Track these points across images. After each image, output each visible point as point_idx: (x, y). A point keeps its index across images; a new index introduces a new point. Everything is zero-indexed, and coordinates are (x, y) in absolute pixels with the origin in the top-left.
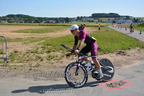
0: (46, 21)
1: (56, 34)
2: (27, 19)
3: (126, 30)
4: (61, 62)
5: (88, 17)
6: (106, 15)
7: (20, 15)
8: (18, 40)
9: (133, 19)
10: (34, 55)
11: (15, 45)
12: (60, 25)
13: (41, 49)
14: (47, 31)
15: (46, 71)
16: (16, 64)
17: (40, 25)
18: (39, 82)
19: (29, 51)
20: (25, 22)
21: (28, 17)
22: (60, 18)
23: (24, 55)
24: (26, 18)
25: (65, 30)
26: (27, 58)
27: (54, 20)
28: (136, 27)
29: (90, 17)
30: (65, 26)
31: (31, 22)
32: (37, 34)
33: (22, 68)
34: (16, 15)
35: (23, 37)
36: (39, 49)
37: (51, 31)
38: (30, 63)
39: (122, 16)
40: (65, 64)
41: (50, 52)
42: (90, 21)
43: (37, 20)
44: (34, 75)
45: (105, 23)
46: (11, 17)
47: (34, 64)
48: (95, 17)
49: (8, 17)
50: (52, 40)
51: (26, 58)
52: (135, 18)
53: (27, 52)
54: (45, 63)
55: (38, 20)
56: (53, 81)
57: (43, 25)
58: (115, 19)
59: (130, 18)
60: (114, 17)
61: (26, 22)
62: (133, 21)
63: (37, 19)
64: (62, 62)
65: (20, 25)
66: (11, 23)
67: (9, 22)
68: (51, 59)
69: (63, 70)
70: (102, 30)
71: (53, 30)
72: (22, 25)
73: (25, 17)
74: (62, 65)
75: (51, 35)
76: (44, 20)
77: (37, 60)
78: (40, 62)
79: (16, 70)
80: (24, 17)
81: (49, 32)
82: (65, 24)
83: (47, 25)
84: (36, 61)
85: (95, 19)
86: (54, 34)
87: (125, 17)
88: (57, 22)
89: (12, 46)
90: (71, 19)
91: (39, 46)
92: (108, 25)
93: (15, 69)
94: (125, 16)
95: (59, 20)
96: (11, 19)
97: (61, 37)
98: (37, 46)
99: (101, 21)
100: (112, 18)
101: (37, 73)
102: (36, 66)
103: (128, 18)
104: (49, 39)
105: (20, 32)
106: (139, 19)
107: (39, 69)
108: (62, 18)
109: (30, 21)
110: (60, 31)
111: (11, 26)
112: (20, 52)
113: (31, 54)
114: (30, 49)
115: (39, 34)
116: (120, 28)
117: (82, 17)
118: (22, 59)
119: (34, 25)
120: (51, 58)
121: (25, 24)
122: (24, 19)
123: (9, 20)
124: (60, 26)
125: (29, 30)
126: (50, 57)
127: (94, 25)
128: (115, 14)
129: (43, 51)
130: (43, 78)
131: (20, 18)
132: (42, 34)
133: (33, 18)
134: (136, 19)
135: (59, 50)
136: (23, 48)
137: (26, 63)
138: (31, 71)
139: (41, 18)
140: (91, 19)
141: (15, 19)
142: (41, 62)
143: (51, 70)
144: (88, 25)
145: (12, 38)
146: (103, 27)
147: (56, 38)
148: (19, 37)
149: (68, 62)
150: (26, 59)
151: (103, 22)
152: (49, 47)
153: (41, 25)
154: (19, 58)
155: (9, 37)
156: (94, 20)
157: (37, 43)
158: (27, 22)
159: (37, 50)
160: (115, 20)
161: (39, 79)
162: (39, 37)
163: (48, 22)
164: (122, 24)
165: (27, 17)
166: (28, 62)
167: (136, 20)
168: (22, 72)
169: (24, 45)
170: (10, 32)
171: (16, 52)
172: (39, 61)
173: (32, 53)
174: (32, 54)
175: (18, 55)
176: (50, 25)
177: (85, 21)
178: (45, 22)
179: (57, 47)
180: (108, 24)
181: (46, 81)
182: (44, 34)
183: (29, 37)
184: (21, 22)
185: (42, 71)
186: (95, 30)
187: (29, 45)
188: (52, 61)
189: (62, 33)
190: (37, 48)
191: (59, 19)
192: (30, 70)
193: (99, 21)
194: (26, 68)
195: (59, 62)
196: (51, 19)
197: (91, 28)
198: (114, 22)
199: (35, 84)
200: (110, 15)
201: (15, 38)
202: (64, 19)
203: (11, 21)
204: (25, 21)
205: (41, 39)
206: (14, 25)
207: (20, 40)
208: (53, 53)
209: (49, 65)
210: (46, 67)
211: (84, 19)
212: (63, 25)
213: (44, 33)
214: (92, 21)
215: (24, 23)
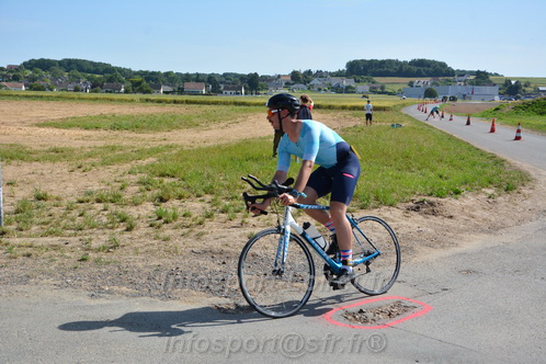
0: (173, 86)
1: (205, 134)
2: (103, 79)
3: (468, 123)
4: (199, 236)
5: (332, 74)
6: (401, 68)
7: (76, 60)
8: (58, 154)
9: (504, 82)
10: (105, 210)
11: (42, 174)
12: (225, 103)
13: (137, 188)
14: (170, 124)
15: (140, 265)
16: (32, 239)
17: (147, 100)
18: (109, 302)
19: (90, 194)
20: (92, 87)
21: (106, 69)
22: (225, 75)
23: (68, 209)
24: (96, 72)
25: (239, 119)
26: (79, 220)
27: (203, 81)
28: (508, 115)
29: (339, 74)
30: (243, 107)
31: (115, 90)
32: (133, 135)
33: (53, 252)
34: (59, 62)
35: (77, 144)
36: (130, 189)
37: (188, 124)
38: (87, 237)
39: (462, 73)
40: (210, 243)
41: (166, 201)
42: (338, 90)
43: (139, 83)
44: (92, 279)
45: (395, 98)
46: (40, 70)
47: (100, 239)
48: (359, 73)
49: (31, 69)
50: (183, 155)
51: (73, 220)
52: (508, 81)
53: (81, 198)
54: (140, 237)
55: (145, 83)
56: (157, 299)
57: (160, 102)
58: (433, 84)
59: (491, 78)
60: (429, 75)
61: (99, 88)
62: (502, 91)
63: (138, 79)
64: (202, 234)
65: (73, 99)
66: (40, 93)
67: (31, 88)
68: (165, 226)
69: (201, 262)
70: (378, 124)
71: (195, 120)
72: (79, 99)
73: (92, 68)
74: (199, 246)
75: (184, 138)
76: (164, 83)
77: (112, 228)
78: (121, 233)
79: (30, 261)
80: (89, 71)
81: (177, 128)
82: (243, 98)
83: (175, 102)
84: (107, 231)
85: (358, 82)
86: (198, 135)
87: (472, 77)
88: (216, 91)
89: (29, 176)
90: (266, 79)
91: (132, 176)
92: (404, 105)
93: (29, 255)
94: (471, 73)
95: (221, 83)
96: (40, 77)
97: (219, 147)
98: (122, 179)
99: (382, 88)
100: (422, 80)
101: (104, 270)
102: (104, 248)
103: (481, 78)
104: (174, 152)
105: (70, 126)
106: (526, 86)
107: (114, 257)
108: (236, 75)
109: (111, 84)
110: (222, 125)
111: (38, 102)
112: (57, 199)
113: (97, 205)
114: (95, 187)
115: (139, 135)
116: (447, 116)
117: (309, 72)
118: (58, 224)
119: (126, 100)
120: (166, 222)
121: (94, 95)
122: (88, 79)
123: (34, 80)
124: (223, 107)
125: (105, 117)
126: (160, 218)
127: (354, 104)
128: (434, 62)
129: (140, 194)
130: (124, 289)
131: (76, 73)
132: (152, 136)
133: (124, 75)
134: (513, 82)
135: (200, 192)
136: (71, 184)
137: (70, 236)
138: (86, 264)
139: (154, 73)
140: (345, 83)
141: (55, 78)
142: (127, 235)
143: (157, 263)
144: (329, 103)
145: (35, 148)
146: (384, 113)
147: (200, 149)
148: (62, 146)
149: (224, 234)
150: (71, 223)
151: (390, 94)
152: (166, 180)
153: (152, 101)
154: (47, 219)
155: (27, 144)
156: (353, 85)
157: (127, 166)
158: (102, 87)
159: (120, 193)
160: (434, 88)
161: (108, 292)
162: (139, 145)
163: (181, 91)
164: (459, 101)
165: (101, 70)
166: (80, 232)
167: (512, 89)
168: (52, 268)
169: (78, 173)
170: (32, 126)
171: (39, 198)
172: (119, 230)
173: (99, 201)
174: (100, 206)
175: (48, 210)
176: (187, 102)
177: (320, 90)
178: (169, 89)
179: (195, 183)
180: (408, 100)
181: (132, 300)
182: (159, 135)
183: (101, 144)
184: (76, 90)
185: (124, 265)
186: (352, 124)
187: (93, 173)
188: (168, 231)
189: (227, 131)
190: (120, 184)
191: (224, 79)
192: (83, 260)
193: (373, 91)
194: (68, 254)
195: (193, 234)
196: (193, 80)
197: (340, 114)
198: (430, 94)
199: (92, 307)
200: (415, 69)
201: (46, 148)
202: (242, 78)
203: (39, 83)
204: (95, 87)
205: (142, 153)
206: (49, 98)
207: (64, 157)
208: (176, 202)
209: (153, 245)
210: (140, 250)
211: (315, 81)
212: (236, 104)
213: (157, 130)
214: (348, 90)
215: (88, 94)
